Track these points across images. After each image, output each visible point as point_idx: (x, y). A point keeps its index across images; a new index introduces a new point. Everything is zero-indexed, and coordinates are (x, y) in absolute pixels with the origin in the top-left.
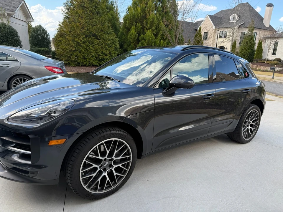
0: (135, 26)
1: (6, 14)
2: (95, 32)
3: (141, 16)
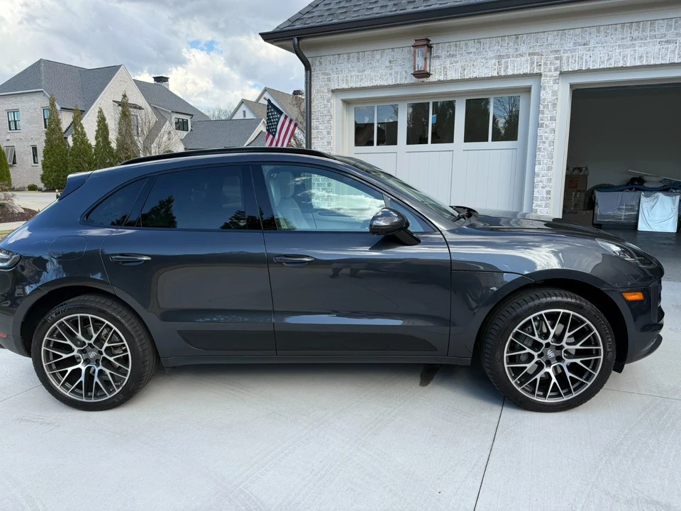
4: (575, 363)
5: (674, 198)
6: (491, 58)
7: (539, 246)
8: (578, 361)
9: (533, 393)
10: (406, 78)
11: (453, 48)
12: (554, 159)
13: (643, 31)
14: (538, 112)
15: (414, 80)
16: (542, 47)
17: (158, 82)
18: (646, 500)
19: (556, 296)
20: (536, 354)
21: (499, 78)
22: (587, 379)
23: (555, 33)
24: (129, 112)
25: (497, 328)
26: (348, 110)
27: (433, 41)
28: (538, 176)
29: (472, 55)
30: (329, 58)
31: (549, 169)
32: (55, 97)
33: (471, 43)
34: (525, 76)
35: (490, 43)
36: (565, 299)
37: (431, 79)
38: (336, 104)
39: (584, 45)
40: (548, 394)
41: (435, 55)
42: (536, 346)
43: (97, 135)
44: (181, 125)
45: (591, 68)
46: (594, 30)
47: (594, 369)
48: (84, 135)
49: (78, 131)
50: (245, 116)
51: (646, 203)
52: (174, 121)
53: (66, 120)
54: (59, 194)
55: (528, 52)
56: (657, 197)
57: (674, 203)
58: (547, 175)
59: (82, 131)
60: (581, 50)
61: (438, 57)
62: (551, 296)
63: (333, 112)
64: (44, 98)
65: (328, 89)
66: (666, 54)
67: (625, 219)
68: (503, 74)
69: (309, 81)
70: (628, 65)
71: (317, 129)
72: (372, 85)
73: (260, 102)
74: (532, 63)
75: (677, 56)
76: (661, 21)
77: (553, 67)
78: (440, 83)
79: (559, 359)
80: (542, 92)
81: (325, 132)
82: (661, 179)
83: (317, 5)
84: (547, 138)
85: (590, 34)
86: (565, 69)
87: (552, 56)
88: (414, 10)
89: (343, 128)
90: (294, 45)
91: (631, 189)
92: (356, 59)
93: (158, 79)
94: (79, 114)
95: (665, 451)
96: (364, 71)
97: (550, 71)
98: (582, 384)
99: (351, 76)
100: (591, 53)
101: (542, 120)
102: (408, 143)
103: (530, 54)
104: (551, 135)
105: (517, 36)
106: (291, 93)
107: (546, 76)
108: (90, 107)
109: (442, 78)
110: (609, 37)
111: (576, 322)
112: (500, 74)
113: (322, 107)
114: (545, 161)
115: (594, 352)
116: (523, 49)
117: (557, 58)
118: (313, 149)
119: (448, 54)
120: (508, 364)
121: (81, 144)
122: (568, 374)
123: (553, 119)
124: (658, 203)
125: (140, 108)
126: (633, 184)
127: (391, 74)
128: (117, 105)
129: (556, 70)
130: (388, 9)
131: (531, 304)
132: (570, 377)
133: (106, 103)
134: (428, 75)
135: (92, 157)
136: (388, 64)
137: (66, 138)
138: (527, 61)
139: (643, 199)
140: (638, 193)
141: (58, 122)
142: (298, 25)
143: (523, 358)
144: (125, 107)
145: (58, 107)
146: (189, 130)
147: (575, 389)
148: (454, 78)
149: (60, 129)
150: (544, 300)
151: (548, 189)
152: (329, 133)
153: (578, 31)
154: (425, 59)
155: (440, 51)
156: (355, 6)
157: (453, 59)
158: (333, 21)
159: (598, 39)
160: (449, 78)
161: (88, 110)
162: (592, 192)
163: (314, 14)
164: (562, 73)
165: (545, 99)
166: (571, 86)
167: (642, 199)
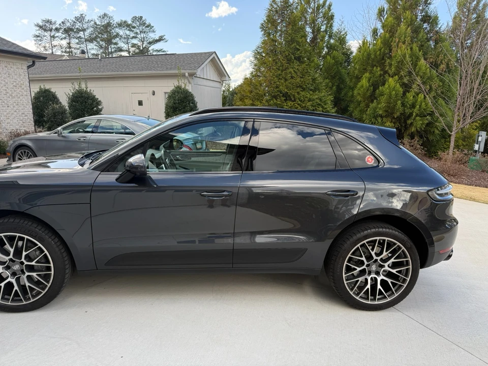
0: (371, 73)
1: (187, 74)
2: (286, 90)
3: (381, 53)
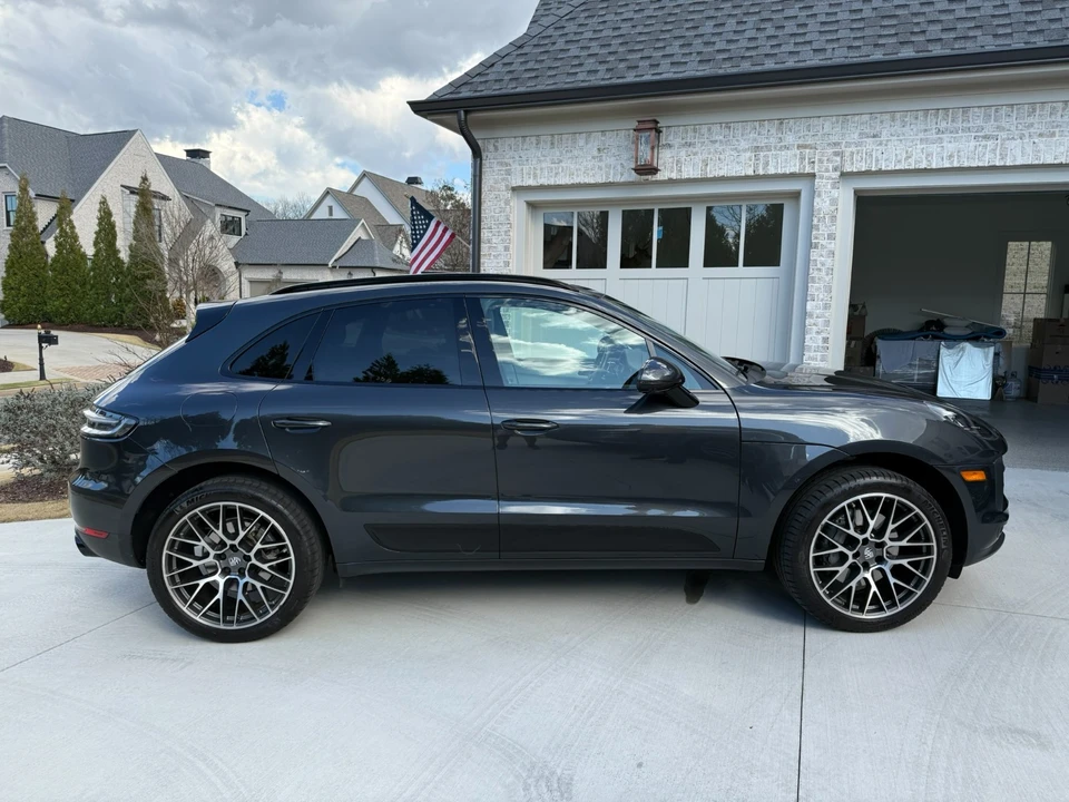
4: (901, 565)
5: (986, 350)
6: (745, 151)
7: (844, 412)
8: (904, 562)
9: (846, 606)
10: (622, 175)
11: (690, 134)
12: (833, 294)
13: (953, 121)
14: (811, 227)
15: (634, 177)
16: (816, 138)
17: (192, 157)
18: (1010, 729)
19: (877, 476)
20: (850, 554)
21: (756, 178)
22: (916, 587)
23: (834, 119)
24: (152, 204)
25: (801, 519)
26: (534, 217)
27: (662, 123)
28: (811, 316)
29: (717, 145)
30: (508, 141)
31: (826, 307)
32: (30, 178)
33: (716, 128)
34: (793, 176)
35: (744, 128)
36: (888, 480)
37: (659, 177)
38: (518, 208)
39: (874, 136)
40: (867, 608)
41: (664, 143)
42: (850, 542)
43: (96, 238)
44: (230, 226)
45: (883, 168)
46: (887, 116)
47: (925, 572)
48: (75, 238)
49: (66, 233)
50: (331, 214)
51: (947, 357)
52: (218, 218)
53: (44, 213)
54: (43, 332)
55: (796, 143)
56: (963, 349)
57: (986, 358)
58: (822, 316)
59: (73, 232)
60: (870, 144)
61: (670, 146)
62: (870, 476)
63: (514, 218)
64: (8, 178)
65: (507, 186)
66: (984, 154)
67: (918, 380)
68: (761, 172)
69: (478, 173)
70: (934, 166)
71: (489, 242)
72: (572, 182)
73: (355, 193)
74: (802, 159)
75: (998, 157)
76: (976, 110)
77: (831, 166)
78: (671, 182)
79: (880, 560)
80: (817, 200)
81: (501, 247)
82: (966, 323)
83: (493, 65)
84: (823, 265)
85: (882, 122)
86: (848, 169)
87: (830, 151)
88: (638, 79)
89: (527, 243)
90: (459, 121)
91: (926, 337)
92: (549, 143)
93: (192, 153)
94: (66, 206)
95: (1022, 675)
96: (561, 161)
97: (827, 170)
98: (910, 593)
99: (541, 169)
100: (883, 148)
101: (816, 238)
102: (623, 265)
103: (799, 147)
104: (829, 260)
105: (781, 121)
106: (404, 181)
107: (821, 177)
108: (83, 195)
109: (674, 176)
110: (907, 128)
111: (903, 510)
112: (757, 173)
113: (497, 211)
114: (821, 296)
115: (924, 551)
116: (790, 139)
117: (836, 154)
118: (482, 272)
119: (684, 142)
120: (814, 567)
121: (68, 253)
122: (892, 580)
123: (831, 237)
124: (964, 358)
125: (165, 198)
126: (928, 329)
127: (600, 168)
128: (128, 192)
129: (835, 169)
130: (600, 75)
131: (845, 486)
132: (895, 584)
133: (111, 188)
134: (655, 171)
135: (88, 274)
136: (595, 153)
137: (43, 243)
138: (795, 155)
139: (944, 351)
140: (936, 342)
141: (32, 218)
142: (465, 93)
143: (833, 560)
144: (145, 197)
145: (32, 194)
146: (243, 233)
147: (901, 601)
148: (692, 177)
149: (35, 228)
150: (861, 481)
151: (825, 335)
152: (507, 249)
153: (866, 118)
154: (653, 148)
155: (671, 138)
156: (549, 68)
157: (691, 149)
158: (518, 90)
159: (893, 130)
160: (685, 176)
161: (79, 200)
162: (871, 339)
163: (489, 78)
164: (843, 175)
165: (819, 210)
166: (856, 192)
167: (941, 351)
